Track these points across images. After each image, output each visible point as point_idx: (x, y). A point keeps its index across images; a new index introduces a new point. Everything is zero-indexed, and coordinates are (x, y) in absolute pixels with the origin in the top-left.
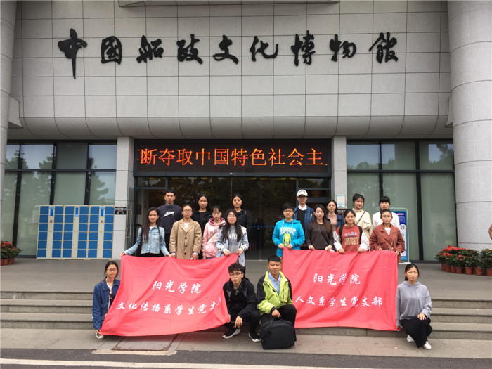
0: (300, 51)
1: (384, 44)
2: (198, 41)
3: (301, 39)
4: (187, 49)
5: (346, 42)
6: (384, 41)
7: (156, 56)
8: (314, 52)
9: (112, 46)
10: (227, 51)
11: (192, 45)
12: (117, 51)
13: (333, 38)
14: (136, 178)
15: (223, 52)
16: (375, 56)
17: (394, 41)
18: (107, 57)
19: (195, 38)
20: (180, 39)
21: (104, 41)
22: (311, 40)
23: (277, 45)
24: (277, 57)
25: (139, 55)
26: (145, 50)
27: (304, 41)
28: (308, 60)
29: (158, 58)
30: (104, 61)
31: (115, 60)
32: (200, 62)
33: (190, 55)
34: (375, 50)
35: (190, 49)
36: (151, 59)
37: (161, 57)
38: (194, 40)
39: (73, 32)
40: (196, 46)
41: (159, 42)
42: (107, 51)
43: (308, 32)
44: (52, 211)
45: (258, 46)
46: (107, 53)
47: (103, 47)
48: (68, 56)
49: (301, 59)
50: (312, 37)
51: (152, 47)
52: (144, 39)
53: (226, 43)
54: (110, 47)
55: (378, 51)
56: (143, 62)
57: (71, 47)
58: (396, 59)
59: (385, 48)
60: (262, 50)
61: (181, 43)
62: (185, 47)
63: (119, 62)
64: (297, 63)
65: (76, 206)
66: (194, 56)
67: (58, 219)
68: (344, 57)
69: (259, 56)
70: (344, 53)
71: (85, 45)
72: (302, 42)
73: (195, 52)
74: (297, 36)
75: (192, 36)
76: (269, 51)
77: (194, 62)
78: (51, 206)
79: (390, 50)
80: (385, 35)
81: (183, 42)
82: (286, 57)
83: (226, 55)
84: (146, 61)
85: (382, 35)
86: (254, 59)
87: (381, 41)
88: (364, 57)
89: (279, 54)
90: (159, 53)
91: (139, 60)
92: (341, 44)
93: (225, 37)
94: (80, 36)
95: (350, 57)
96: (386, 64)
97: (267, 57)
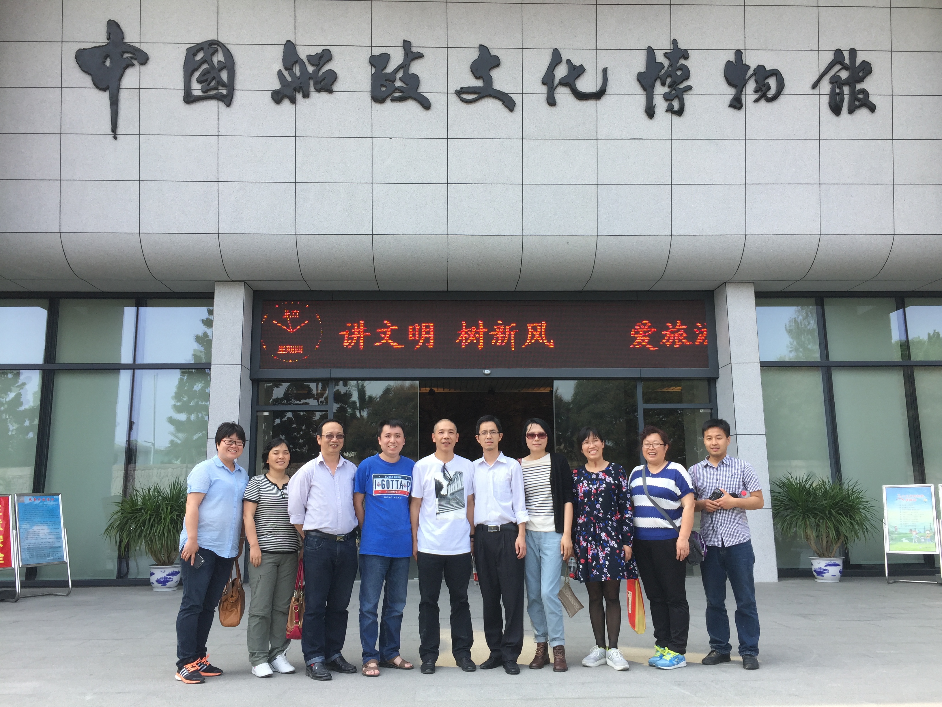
0: (658, 84)
1: (844, 75)
2: (420, 56)
3: (660, 58)
4: (393, 75)
5: (760, 68)
6: (845, 67)
7: (318, 90)
8: (689, 88)
9: (210, 63)
10: (488, 81)
11: (404, 66)
12: (224, 76)
13: (732, 58)
14: (257, 382)
15: (479, 83)
16: (825, 100)
17: (867, 68)
18: (197, 89)
19: (415, 50)
20: (377, 52)
21: (192, 52)
22: (682, 62)
23: (605, 71)
24: (606, 99)
25: (277, 86)
26: (293, 75)
27: (666, 63)
28: (676, 105)
29: (324, 95)
30: (189, 99)
31: (220, 98)
32: (426, 105)
33: (399, 89)
34: (826, 87)
35: (400, 74)
36: (306, 95)
37: (331, 91)
38: (411, 55)
39: (114, 30)
40: (416, 68)
41: (327, 56)
42: (197, 74)
45: (561, 72)
46: (199, 81)
47: (191, 67)
48: (99, 86)
49: (660, 104)
50: (685, 55)
51: (311, 69)
52: (290, 49)
53: (485, 63)
54: (205, 66)
55: (833, 90)
56: (286, 103)
57: (109, 63)
58: (872, 108)
59: (847, 82)
60: (569, 82)
61: (378, 61)
62: (389, 70)
63: (227, 100)
64: (650, 112)
66: (412, 91)
68: (756, 101)
69: (562, 94)
70: (756, 91)
71: (143, 59)
72: (661, 65)
73: (413, 81)
74: (650, 52)
75: (407, 45)
76: (586, 84)
77: (411, 106)
79: (859, 86)
80: (846, 55)
81: (385, 58)
82: (626, 97)
83: (487, 91)
84: (293, 101)
85: (838, 52)
86: (552, 102)
87: (838, 67)
88: (802, 103)
89: (609, 90)
90: (326, 82)
91: (277, 97)
92: (751, 72)
93: (483, 49)
94: (130, 39)
95: (770, 100)
96: (850, 117)
97: (581, 96)
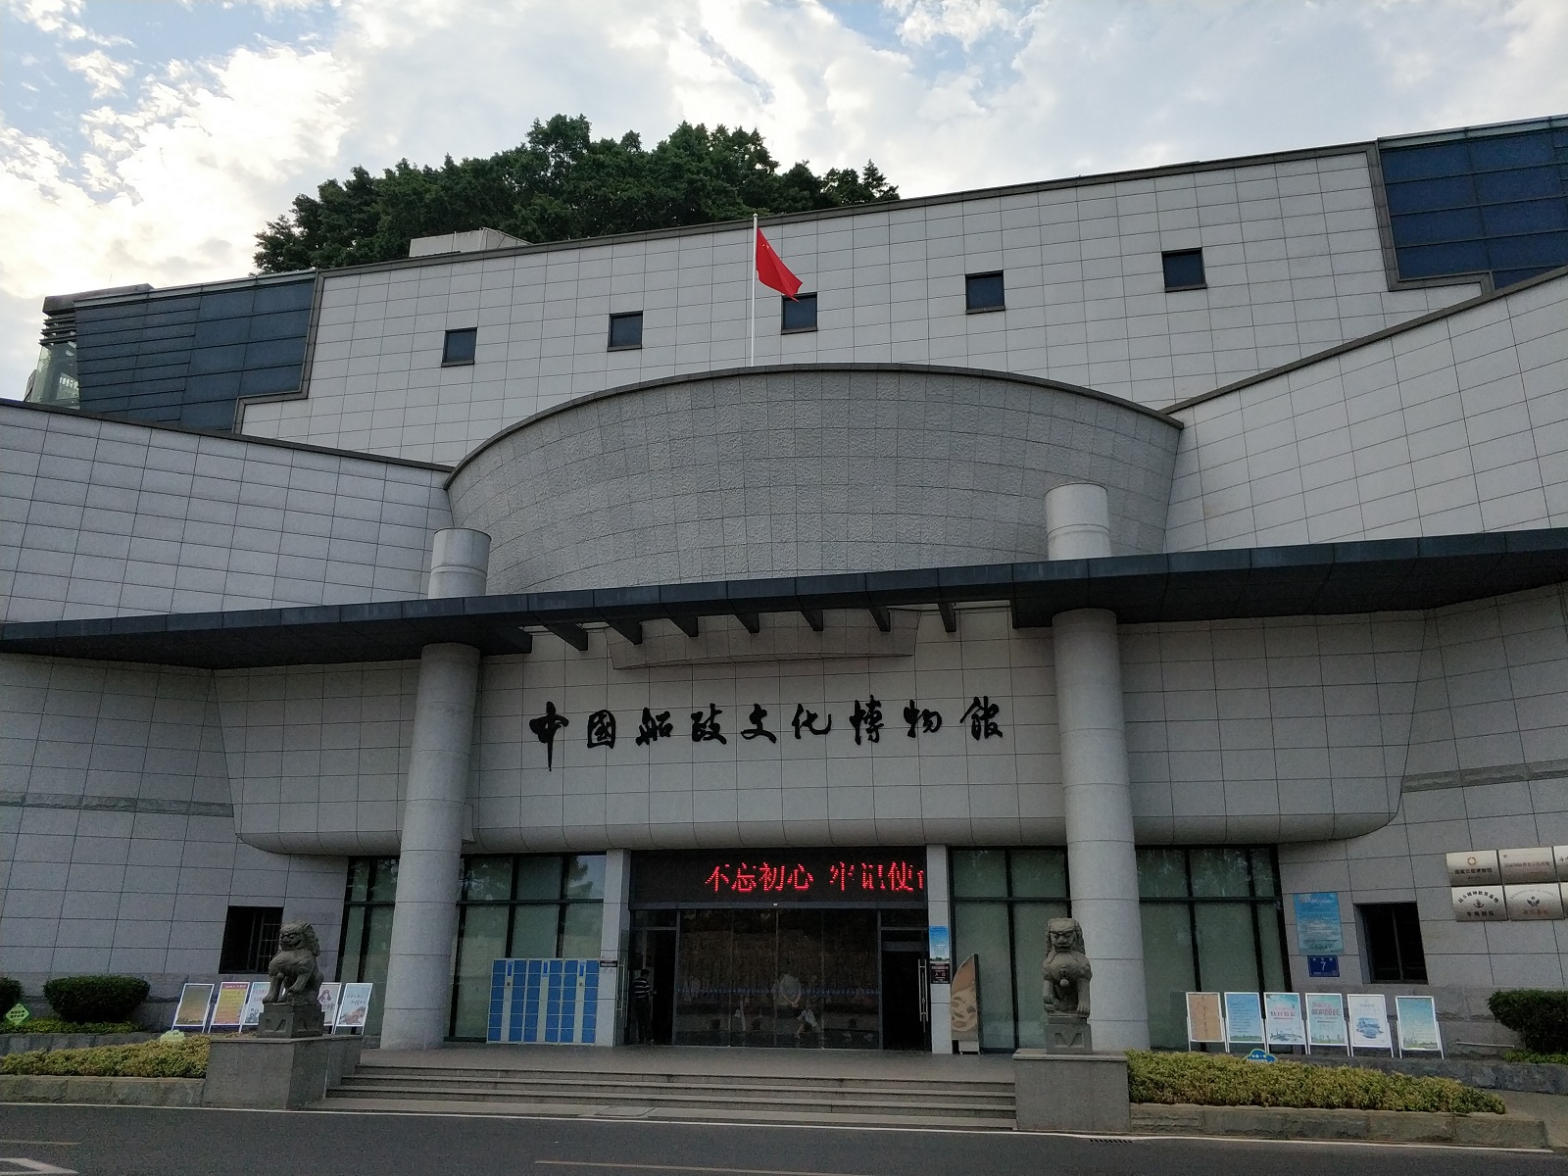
0: (863, 722)
1: (981, 713)
2: (720, 712)
3: (864, 707)
4: (704, 725)
5: (926, 711)
6: (981, 708)
7: (662, 735)
8: (882, 725)
9: (603, 724)
10: (760, 725)
11: (712, 718)
12: (610, 730)
13: (909, 706)
14: (633, 912)
15: (755, 727)
16: (970, 729)
17: (995, 709)
18: (595, 739)
19: (717, 709)
20: (696, 711)
21: (592, 718)
22: (877, 708)
23: (830, 716)
24: (830, 733)
25: (639, 735)
26: (647, 727)
27: (867, 709)
28: (874, 736)
29: (665, 738)
30: (591, 745)
31: (607, 743)
32: (723, 741)
33: (709, 733)
34: (969, 721)
35: (709, 724)
36: (655, 739)
37: (669, 736)
38: (715, 712)
39: (550, 707)
40: (717, 720)
41: (667, 715)
42: (595, 730)
43: (872, 696)
44: (510, 967)
45: (803, 718)
46: (596, 734)
47: (591, 726)
48: (542, 740)
49: (864, 735)
50: (878, 704)
51: (658, 723)
52: (646, 711)
53: (758, 715)
54: (600, 725)
55: (974, 722)
56: (644, 743)
57: (547, 727)
58: (1000, 734)
59: (982, 718)
60: (808, 723)
61: (697, 717)
62: (702, 722)
63: (611, 745)
64: (858, 740)
65: (544, 960)
66: (715, 733)
67: (518, 981)
68: (925, 732)
69: (804, 731)
70: (924, 725)
71: (565, 722)
72: (864, 712)
73: (716, 727)
74: (857, 702)
75: (712, 706)
76: (819, 725)
77: (715, 742)
78: (508, 960)
79: (990, 721)
80: (982, 701)
81: (700, 714)
82: (843, 730)
83: (760, 731)
84: (648, 743)
85: (977, 701)
86: (798, 736)
87: (977, 708)
88: (955, 731)
89: (833, 728)
90: (667, 731)
91: (639, 741)
92: (921, 713)
93: (757, 706)
94: (559, 712)
95: (933, 731)
96: (986, 740)
97: (816, 732)
